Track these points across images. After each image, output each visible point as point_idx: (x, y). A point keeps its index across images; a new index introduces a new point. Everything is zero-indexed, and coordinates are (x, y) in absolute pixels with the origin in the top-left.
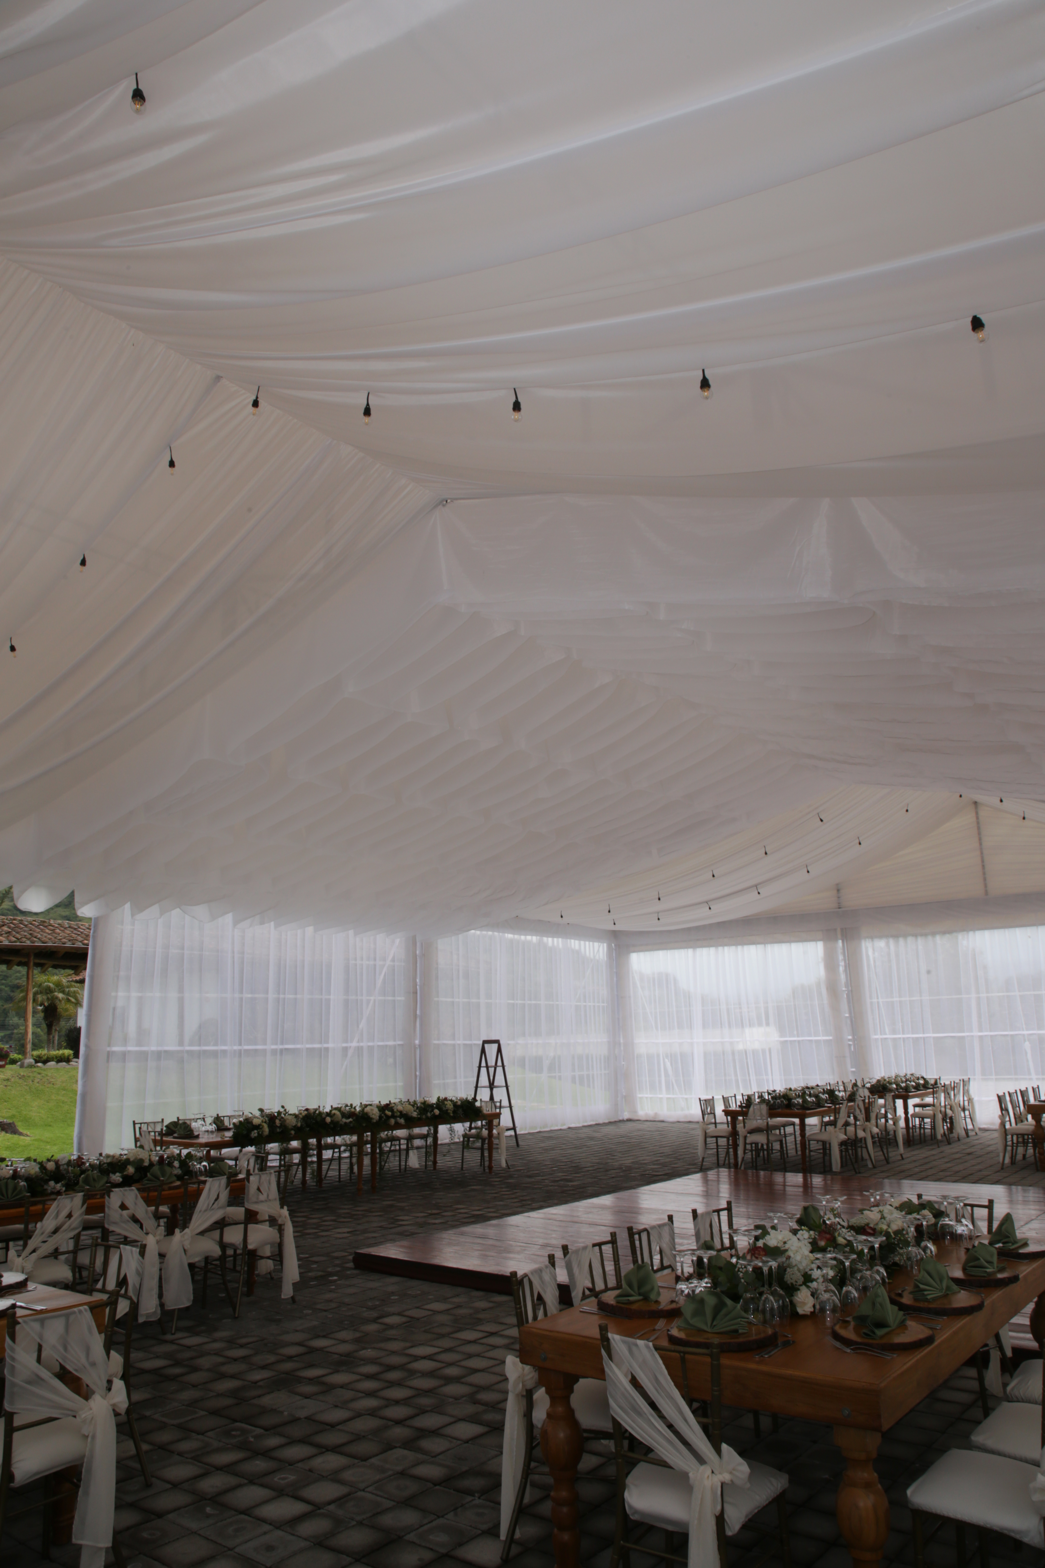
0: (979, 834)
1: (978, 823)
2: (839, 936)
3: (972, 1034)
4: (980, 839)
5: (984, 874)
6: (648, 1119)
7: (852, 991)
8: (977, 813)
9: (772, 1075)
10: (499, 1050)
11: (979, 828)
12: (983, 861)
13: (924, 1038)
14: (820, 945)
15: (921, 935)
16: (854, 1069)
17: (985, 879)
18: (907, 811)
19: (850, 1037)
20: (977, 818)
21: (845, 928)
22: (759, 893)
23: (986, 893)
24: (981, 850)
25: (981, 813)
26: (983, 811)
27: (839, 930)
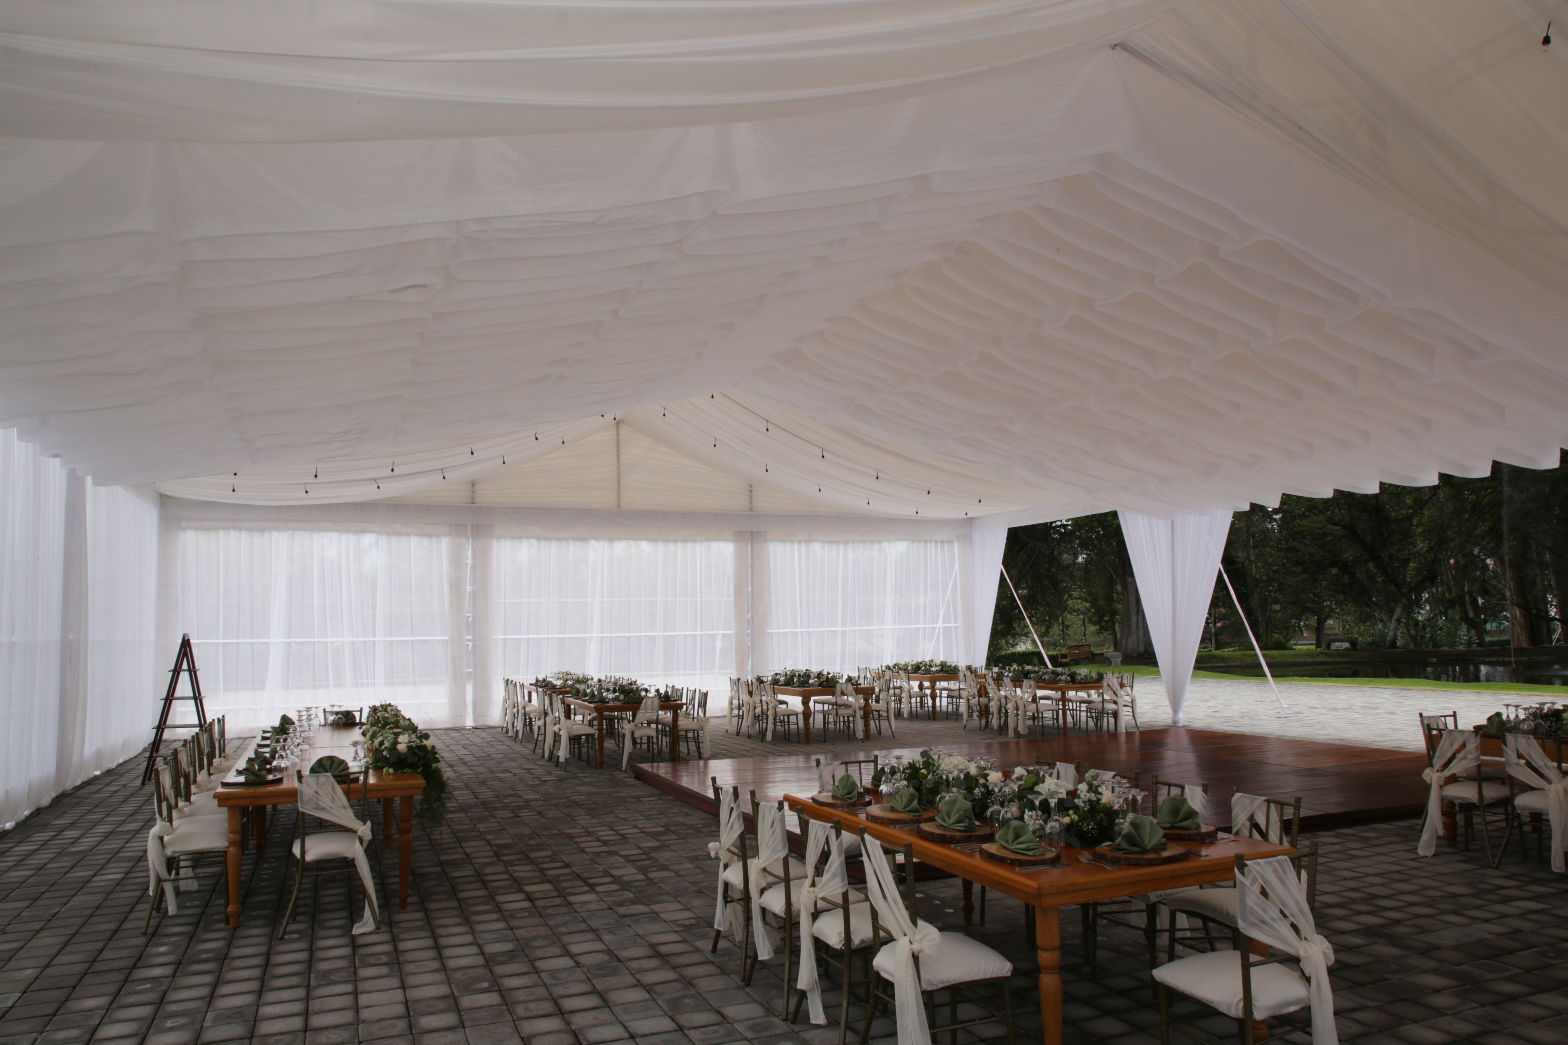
0: (618, 451)
1: (618, 440)
2: (469, 533)
4: (618, 456)
5: (619, 488)
7: (477, 590)
8: (618, 431)
11: (618, 446)
12: (619, 476)
14: (445, 540)
15: (556, 539)
17: (619, 493)
19: (470, 637)
20: (618, 436)
21: (477, 525)
23: (619, 506)
24: (618, 466)
25: (621, 432)
26: (624, 431)
27: (469, 527)
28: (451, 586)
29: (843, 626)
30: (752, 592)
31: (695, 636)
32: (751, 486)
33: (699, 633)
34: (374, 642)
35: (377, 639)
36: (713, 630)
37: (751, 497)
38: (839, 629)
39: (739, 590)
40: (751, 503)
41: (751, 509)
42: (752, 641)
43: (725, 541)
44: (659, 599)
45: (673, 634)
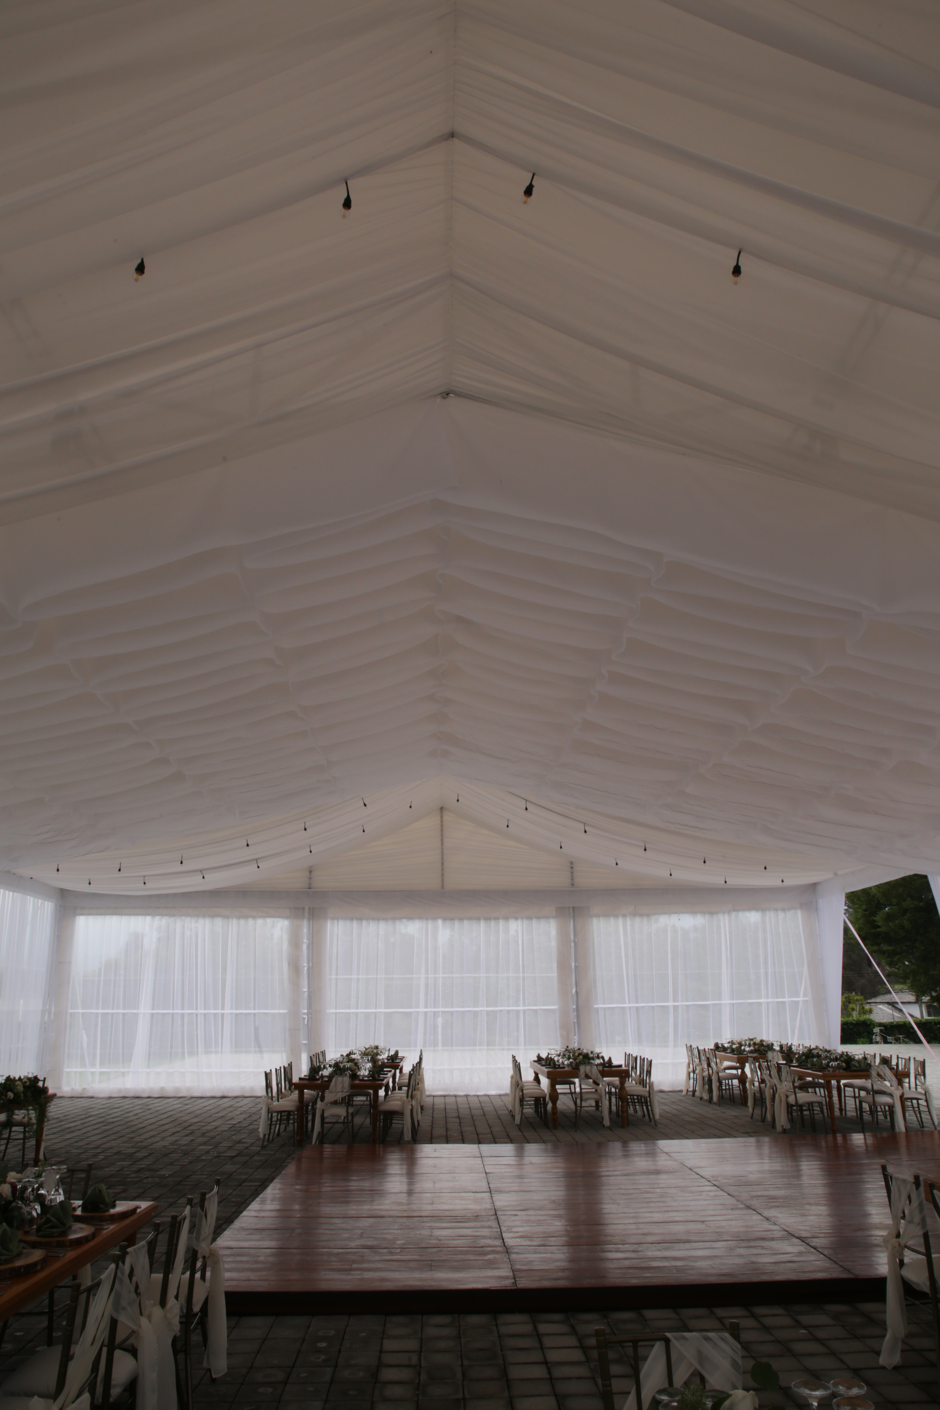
0: (442, 835)
1: (442, 826)
2: (306, 915)
4: (442, 840)
5: (443, 870)
7: (312, 967)
8: (442, 817)
11: (442, 830)
12: (442, 859)
14: (286, 922)
15: (384, 919)
16: (306, 1042)
17: (443, 875)
19: (305, 1011)
20: (442, 821)
21: (313, 908)
23: (443, 887)
24: (442, 849)
25: (445, 818)
26: (448, 817)
27: (307, 909)
28: (289, 964)
29: (675, 1001)
30: (576, 966)
31: (518, 1011)
32: (572, 863)
33: (521, 1008)
34: (223, 1015)
35: (225, 1011)
36: (536, 1005)
37: (572, 873)
38: (670, 1004)
39: (563, 966)
40: (572, 879)
41: (573, 885)
42: (578, 1017)
43: (547, 917)
44: (482, 975)
45: (496, 1009)
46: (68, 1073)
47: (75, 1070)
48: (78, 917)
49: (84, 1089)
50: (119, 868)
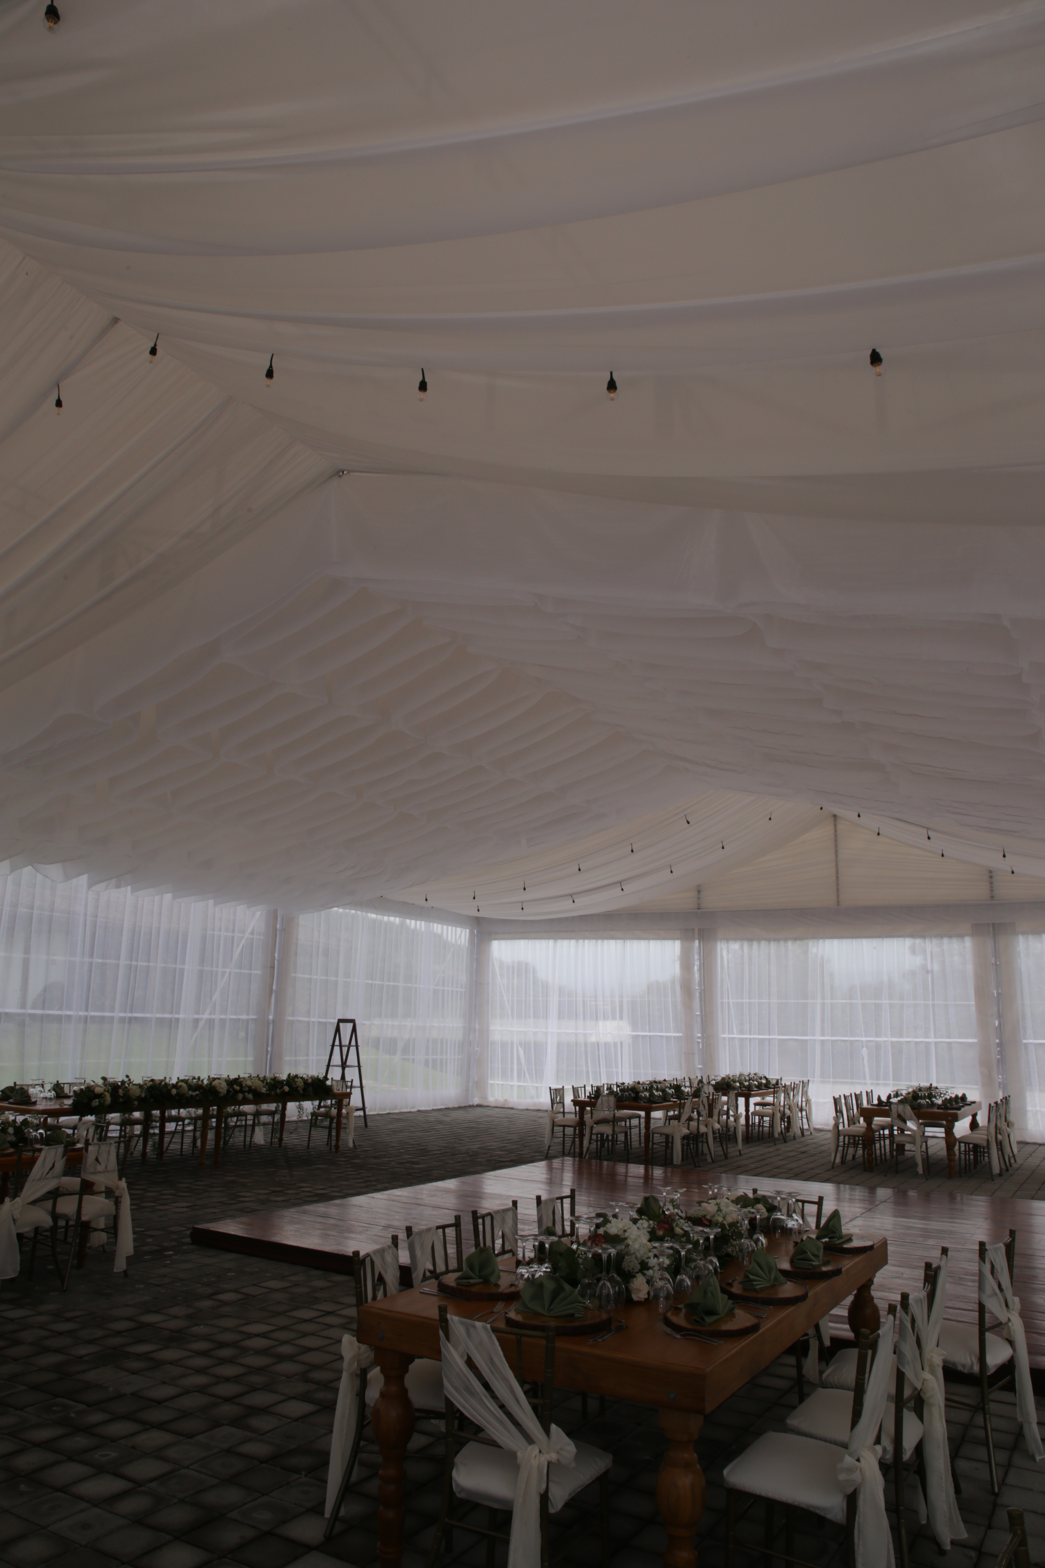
0: (836, 846)
1: (836, 836)
2: (696, 935)
3: (814, 1038)
4: (836, 851)
5: (838, 885)
6: (498, 1105)
7: (704, 990)
8: (835, 826)
9: (622, 1068)
10: (354, 1030)
11: (836, 841)
12: (837, 873)
13: (769, 1040)
14: (677, 944)
15: (774, 940)
16: (700, 1066)
17: (838, 890)
18: (770, 819)
19: (699, 1035)
20: (835, 831)
21: (703, 929)
22: (622, 890)
23: (838, 903)
24: (837, 861)
26: (841, 826)
27: (696, 931)
30: (998, 994)
31: (928, 1044)
32: (990, 872)
33: (932, 1040)
36: (950, 1037)
37: (991, 883)
39: (981, 992)
40: (992, 891)
41: (992, 897)
42: (1001, 1053)
43: (961, 936)
44: (884, 1002)
45: (901, 1040)
46: (492, 1084)
47: (497, 1082)
48: (493, 941)
49: (506, 1100)
50: (473, 896)
